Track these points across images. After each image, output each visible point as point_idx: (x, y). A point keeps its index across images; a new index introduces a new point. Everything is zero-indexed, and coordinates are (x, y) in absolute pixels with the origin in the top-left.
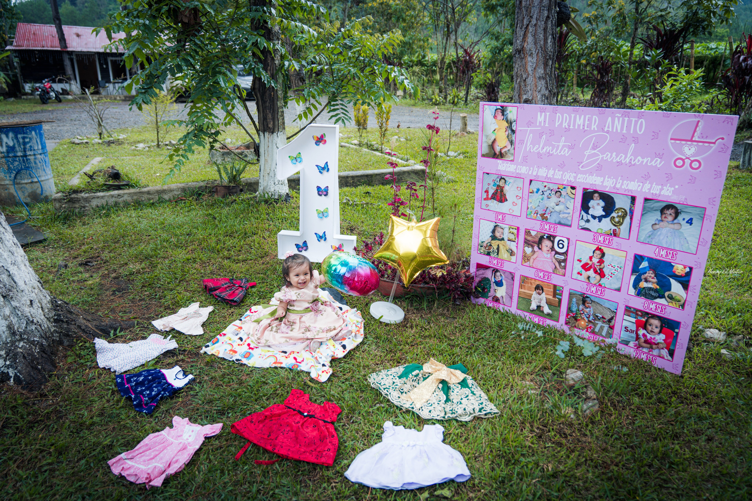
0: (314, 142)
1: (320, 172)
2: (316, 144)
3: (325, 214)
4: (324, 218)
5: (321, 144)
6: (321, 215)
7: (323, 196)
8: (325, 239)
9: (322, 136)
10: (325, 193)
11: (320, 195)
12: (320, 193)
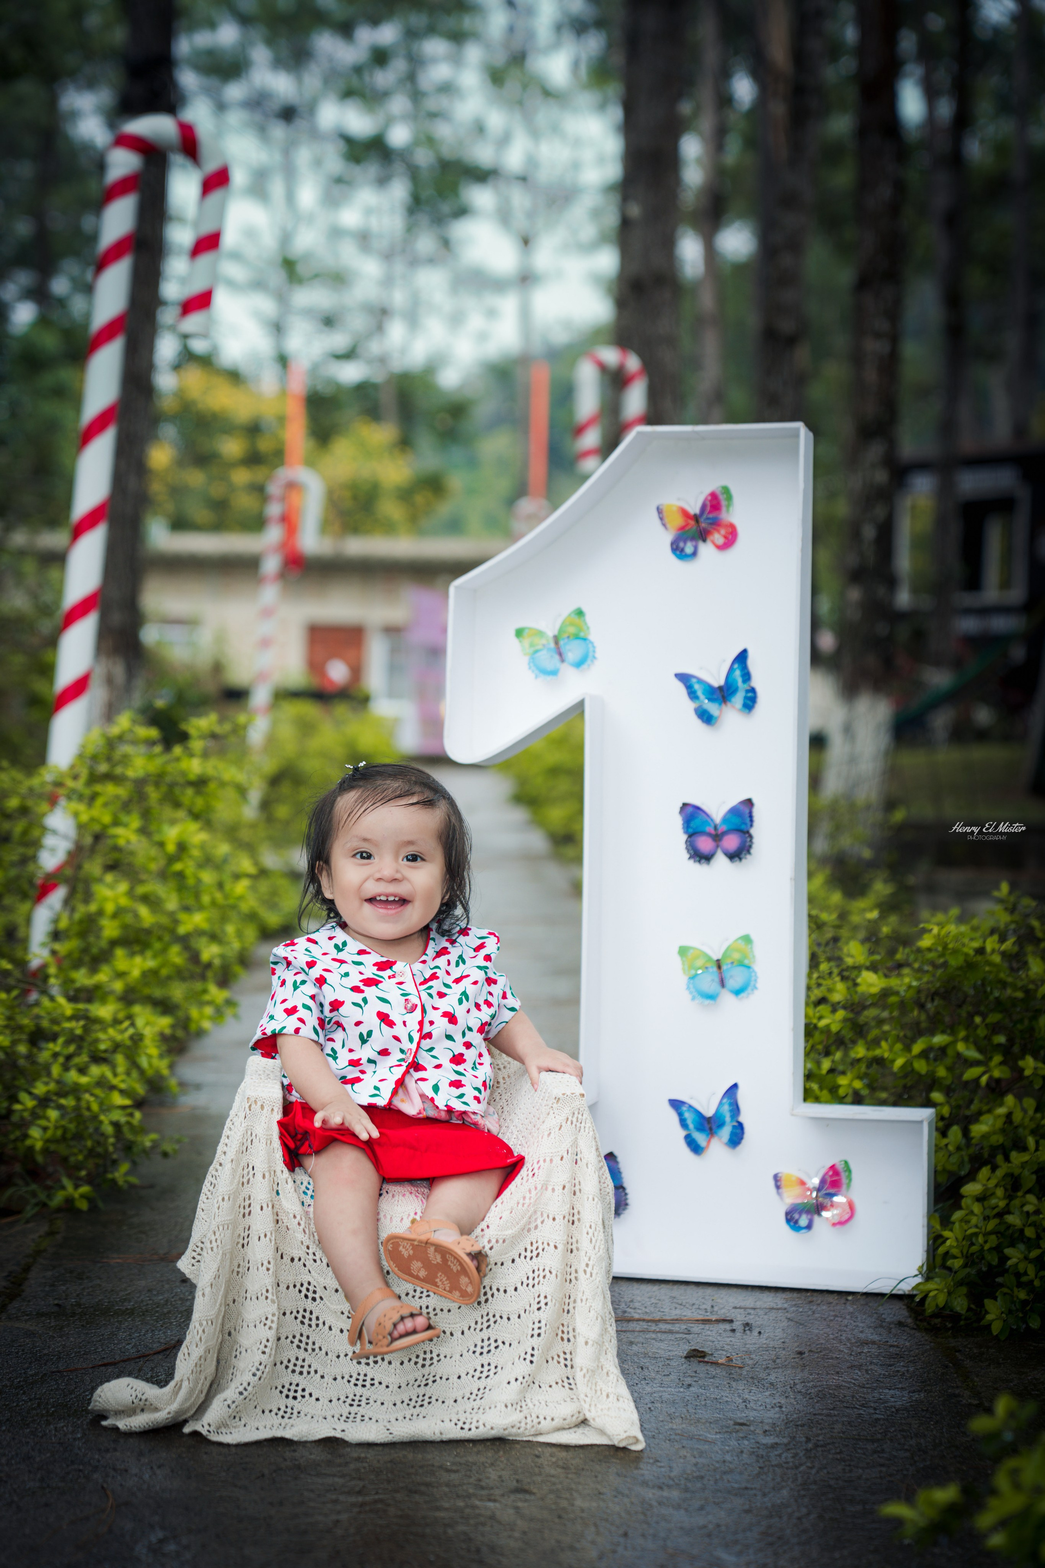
0: (666, 538)
1: (706, 717)
2: (677, 549)
3: (735, 978)
4: (727, 999)
5: (706, 550)
6: (709, 982)
7: (720, 859)
8: (737, 1138)
9: (714, 503)
10: (732, 842)
11: (701, 857)
12: (704, 844)
